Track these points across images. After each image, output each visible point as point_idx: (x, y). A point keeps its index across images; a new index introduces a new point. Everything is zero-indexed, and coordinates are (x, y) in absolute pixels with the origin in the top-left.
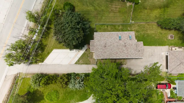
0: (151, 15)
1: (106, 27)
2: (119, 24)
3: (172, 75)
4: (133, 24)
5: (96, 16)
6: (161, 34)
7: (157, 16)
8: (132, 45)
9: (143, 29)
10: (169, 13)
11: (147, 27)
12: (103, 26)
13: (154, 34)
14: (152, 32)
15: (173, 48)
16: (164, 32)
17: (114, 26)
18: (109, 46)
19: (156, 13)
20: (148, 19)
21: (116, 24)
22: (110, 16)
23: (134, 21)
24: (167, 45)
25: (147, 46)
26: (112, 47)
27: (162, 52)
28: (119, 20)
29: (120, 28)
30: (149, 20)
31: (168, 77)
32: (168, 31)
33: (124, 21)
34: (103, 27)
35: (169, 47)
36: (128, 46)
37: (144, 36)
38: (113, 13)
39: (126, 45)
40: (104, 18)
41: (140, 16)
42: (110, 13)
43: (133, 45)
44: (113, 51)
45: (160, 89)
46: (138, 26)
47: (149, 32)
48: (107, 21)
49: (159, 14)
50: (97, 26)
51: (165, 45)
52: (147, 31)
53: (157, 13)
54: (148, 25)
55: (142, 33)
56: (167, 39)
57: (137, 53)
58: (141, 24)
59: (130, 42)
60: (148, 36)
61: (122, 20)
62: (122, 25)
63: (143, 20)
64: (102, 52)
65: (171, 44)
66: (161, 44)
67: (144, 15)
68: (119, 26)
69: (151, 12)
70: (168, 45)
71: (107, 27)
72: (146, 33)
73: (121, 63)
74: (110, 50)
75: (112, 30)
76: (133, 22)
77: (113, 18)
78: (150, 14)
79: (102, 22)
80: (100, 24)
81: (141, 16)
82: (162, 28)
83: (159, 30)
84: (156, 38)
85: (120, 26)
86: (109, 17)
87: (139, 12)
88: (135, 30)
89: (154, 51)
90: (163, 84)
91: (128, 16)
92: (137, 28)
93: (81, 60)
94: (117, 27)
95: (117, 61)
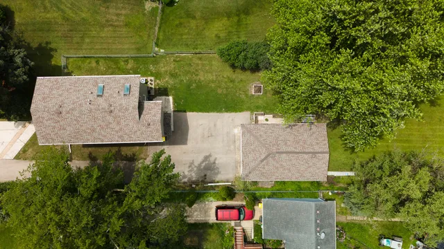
0: (207, 33)
1: (94, 64)
2: (126, 56)
3: (260, 185)
4: (162, 57)
5: (67, 37)
6: (231, 81)
7: (221, 35)
8: (127, 109)
9: (186, 68)
10: (250, 28)
11: (198, 65)
12: (88, 61)
13: (213, 81)
14: (210, 77)
15: (261, 118)
16: (240, 75)
17: (115, 61)
18: (68, 113)
19: (218, 27)
20: (200, 45)
21: (120, 56)
22: (104, 35)
23: (164, 49)
24: (247, 110)
25: (196, 111)
26: (76, 113)
27: (235, 127)
28: (126, 47)
29: (130, 66)
30: (202, 46)
31: (248, 190)
32: (248, 73)
33: (138, 49)
34: (86, 65)
35: (252, 114)
36: (116, 111)
37: (189, 86)
38: (110, 28)
39: (112, 108)
40: (87, 40)
41: (179, 37)
42: (103, 26)
43: (131, 108)
44: (82, 126)
45: (229, 222)
46: (174, 61)
47: (202, 77)
48: (97, 47)
49: (227, 31)
50: (71, 60)
51: (241, 110)
52: (197, 75)
53: (221, 29)
54: (200, 59)
55: (185, 79)
56: (247, 95)
57: (144, 128)
58: (184, 58)
59: (124, 102)
60: (199, 87)
61: (133, 47)
62: (135, 59)
63: (187, 45)
64: (54, 127)
65: (256, 108)
66: (231, 107)
67: (189, 34)
68: (127, 61)
69: (205, 26)
70: (249, 109)
71: (97, 62)
72: (195, 81)
73: (134, 155)
74: (75, 122)
75: (110, 71)
76: (162, 51)
77: (110, 41)
78: (203, 30)
79: (84, 51)
80: (77, 56)
81: (182, 35)
82: (233, 66)
83: (228, 72)
84: (219, 91)
85: (130, 61)
86: (102, 37)
87: (177, 26)
88: (167, 71)
89: (215, 125)
90: (232, 208)
91: (149, 36)
92: (173, 66)
93: (30, 150)
94: (122, 63)
95: (125, 151)
